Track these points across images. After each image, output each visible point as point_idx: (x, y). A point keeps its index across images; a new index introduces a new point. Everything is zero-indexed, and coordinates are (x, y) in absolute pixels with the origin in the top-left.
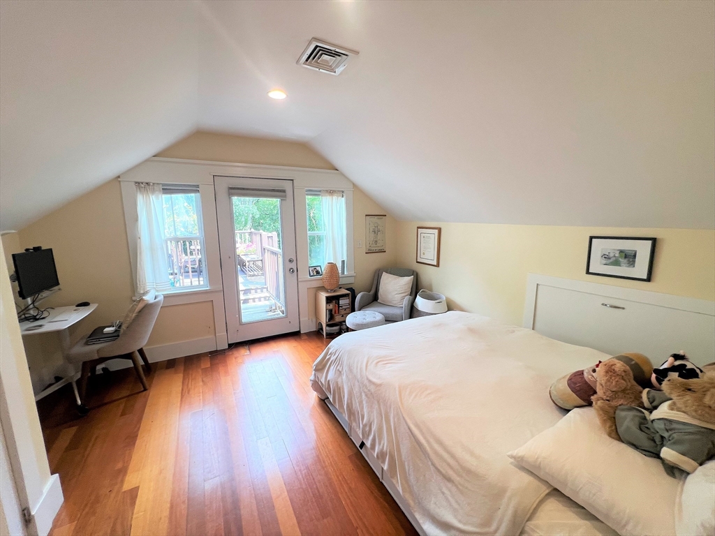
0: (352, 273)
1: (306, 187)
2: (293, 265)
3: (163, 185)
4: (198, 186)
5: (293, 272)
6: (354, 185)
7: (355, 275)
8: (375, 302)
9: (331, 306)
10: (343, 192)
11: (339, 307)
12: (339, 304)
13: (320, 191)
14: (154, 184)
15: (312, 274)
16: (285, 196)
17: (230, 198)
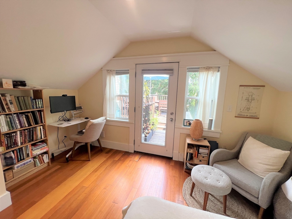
0: (219, 130)
1: (188, 66)
2: (173, 117)
3: (117, 71)
4: (128, 70)
5: (172, 121)
6: (231, 61)
7: (221, 132)
8: (235, 160)
9: (191, 151)
10: (219, 68)
11: (198, 153)
12: (198, 151)
13: (199, 68)
14: (113, 70)
15: (185, 124)
16: (173, 73)
17: (142, 75)
